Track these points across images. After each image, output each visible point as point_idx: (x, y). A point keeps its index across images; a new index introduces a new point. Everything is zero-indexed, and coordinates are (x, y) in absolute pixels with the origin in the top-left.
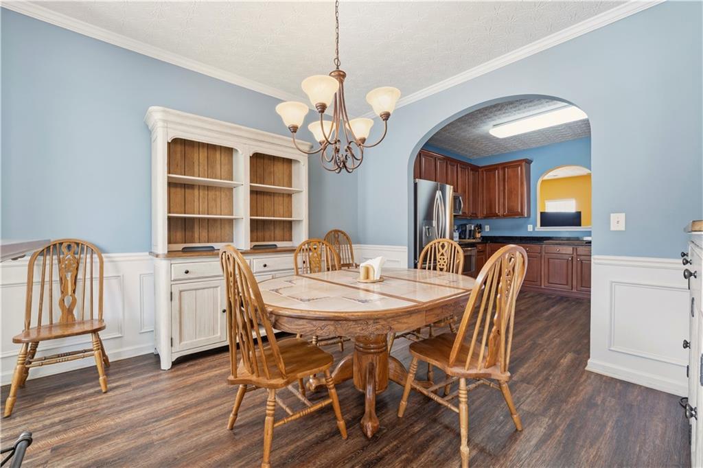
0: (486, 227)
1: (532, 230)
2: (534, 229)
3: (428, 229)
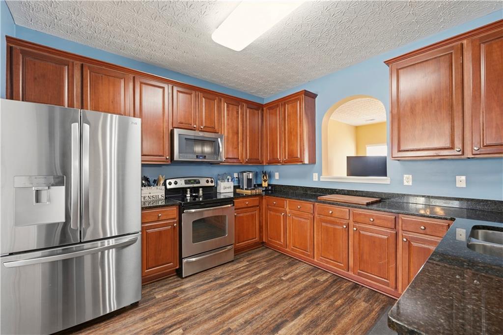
0: (276, 173)
1: (317, 180)
2: (319, 178)
3: (37, 191)
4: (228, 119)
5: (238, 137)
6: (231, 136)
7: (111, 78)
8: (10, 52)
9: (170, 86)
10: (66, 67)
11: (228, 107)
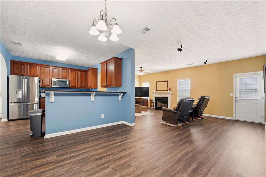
3: (16, 92)
4: (72, 75)
5: (76, 80)
6: (73, 80)
7: (34, 67)
8: (11, 63)
9: (51, 67)
10: (23, 65)
11: (71, 72)
